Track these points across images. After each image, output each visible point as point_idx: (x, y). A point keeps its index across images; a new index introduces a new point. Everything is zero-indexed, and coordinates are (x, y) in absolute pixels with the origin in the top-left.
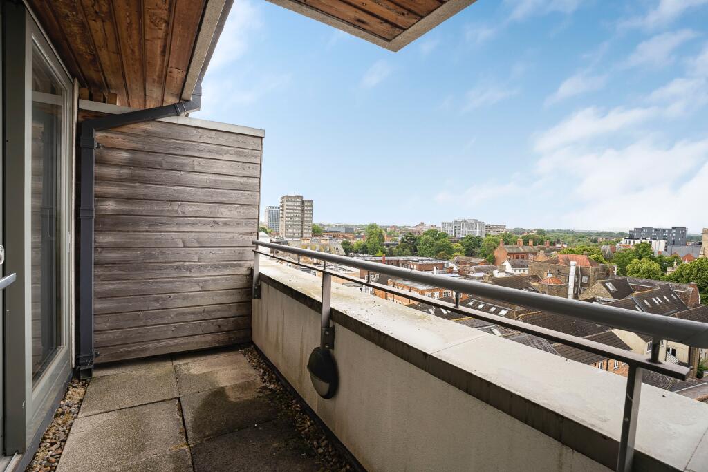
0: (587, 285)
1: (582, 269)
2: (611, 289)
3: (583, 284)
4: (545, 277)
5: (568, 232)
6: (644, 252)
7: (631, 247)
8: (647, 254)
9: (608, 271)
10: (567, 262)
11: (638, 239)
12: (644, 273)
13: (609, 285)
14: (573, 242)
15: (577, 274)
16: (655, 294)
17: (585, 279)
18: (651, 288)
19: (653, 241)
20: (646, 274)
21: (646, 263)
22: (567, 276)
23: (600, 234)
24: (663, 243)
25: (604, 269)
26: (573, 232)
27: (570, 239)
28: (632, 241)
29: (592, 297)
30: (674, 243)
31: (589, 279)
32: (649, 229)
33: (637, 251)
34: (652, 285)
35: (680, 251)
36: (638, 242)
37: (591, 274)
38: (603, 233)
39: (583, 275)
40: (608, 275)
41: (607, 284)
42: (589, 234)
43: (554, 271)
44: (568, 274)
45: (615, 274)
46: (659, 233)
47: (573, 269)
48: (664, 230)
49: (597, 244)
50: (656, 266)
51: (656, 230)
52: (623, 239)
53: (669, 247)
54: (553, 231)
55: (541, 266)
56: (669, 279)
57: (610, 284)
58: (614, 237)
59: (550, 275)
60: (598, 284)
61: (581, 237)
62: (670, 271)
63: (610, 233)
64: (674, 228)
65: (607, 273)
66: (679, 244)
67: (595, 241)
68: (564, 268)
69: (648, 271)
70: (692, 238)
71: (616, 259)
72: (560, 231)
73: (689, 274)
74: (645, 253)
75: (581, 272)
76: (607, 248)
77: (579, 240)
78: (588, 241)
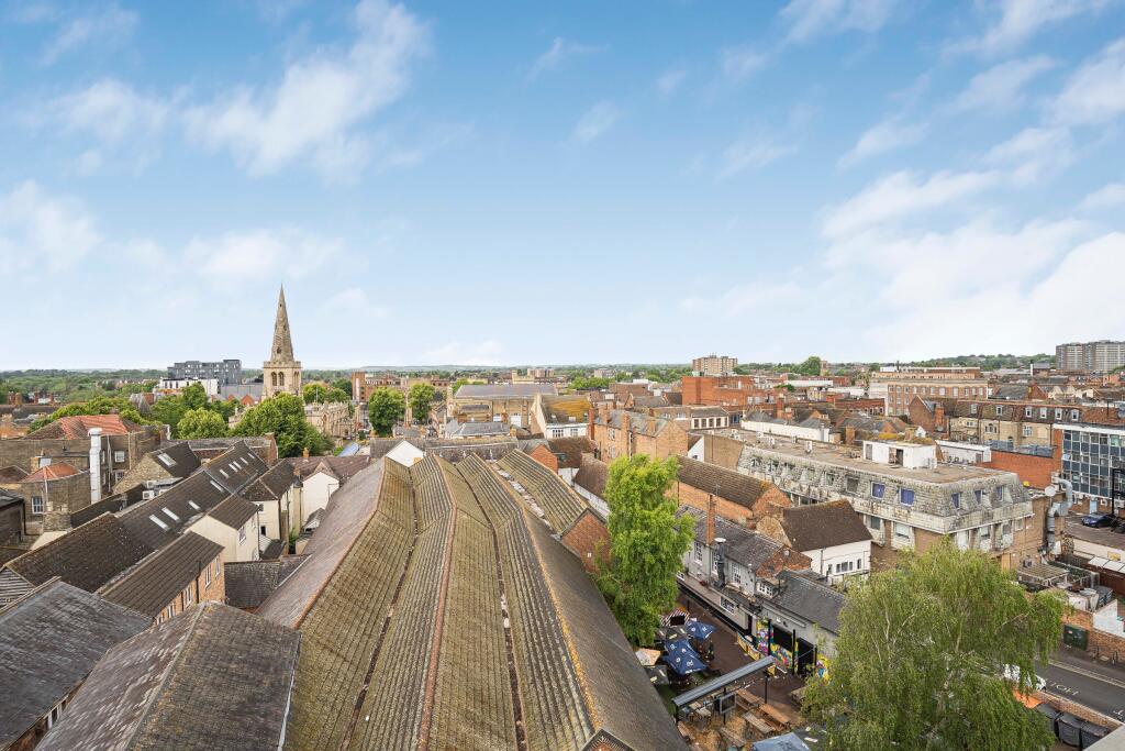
0: (125, 465)
1: (112, 440)
2: (168, 464)
3: (116, 465)
4: (35, 466)
5: (54, 373)
6: (195, 398)
7: (174, 392)
8: (200, 402)
9: (158, 435)
10: (82, 431)
11: (182, 379)
12: (203, 430)
13: (164, 458)
14: (68, 391)
15: (104, 449)
16: (230, 458)
17: (120, 456)
18: (223, 451)
19: (204, 382)
20: (207, 431)
21: (204, 416)
22: (86, 456)
23: (117, 375)
24: (214, 382)
25: (151, 433)
26: (64, 373)
27: (63, 386)
28: (174, 383)
29: (137, 484)
30: (227, 383)
31: (126, 455)
32: (195, 363)
33: (186, 398)
34: (223, 445)
35: (237, 392)
36: (182, 384)
37: (131, 445)
38: (122, 372)
39: (115, 449)
40: (158, 441)
41: (160, 457)
42: (97, 375)
43: (55, 452)
44: (88, 453)
45: (169, 438)
46: (207, 369)
47: (96, 443)
48: (214, 365)
49: (116, 391)
50: (218, 417)
51: (204, 365)
52: (161, 381)
53: (223, 388)
54: (19, 373)
55: (21, 447)
56: (236, 433)
57: (165, 455)
58: (141, 378)
59: (45, 463)
60: (147, 460)
61: (82, 382)
62: (233, 424)
63: (135, 372)
64: (226, 361)
65: (156, 440)
66: (233, 383)
67: (110, 387)
68: (75, 443)
69: (209, 426)
70: (248, 374)
71: (157, 414)
72: (35, 373)
73: (258, 422)
74: (198, 400)
75: (110, 444)
76: (140, 398)
77: (81, 388)
78: (98, 387)
